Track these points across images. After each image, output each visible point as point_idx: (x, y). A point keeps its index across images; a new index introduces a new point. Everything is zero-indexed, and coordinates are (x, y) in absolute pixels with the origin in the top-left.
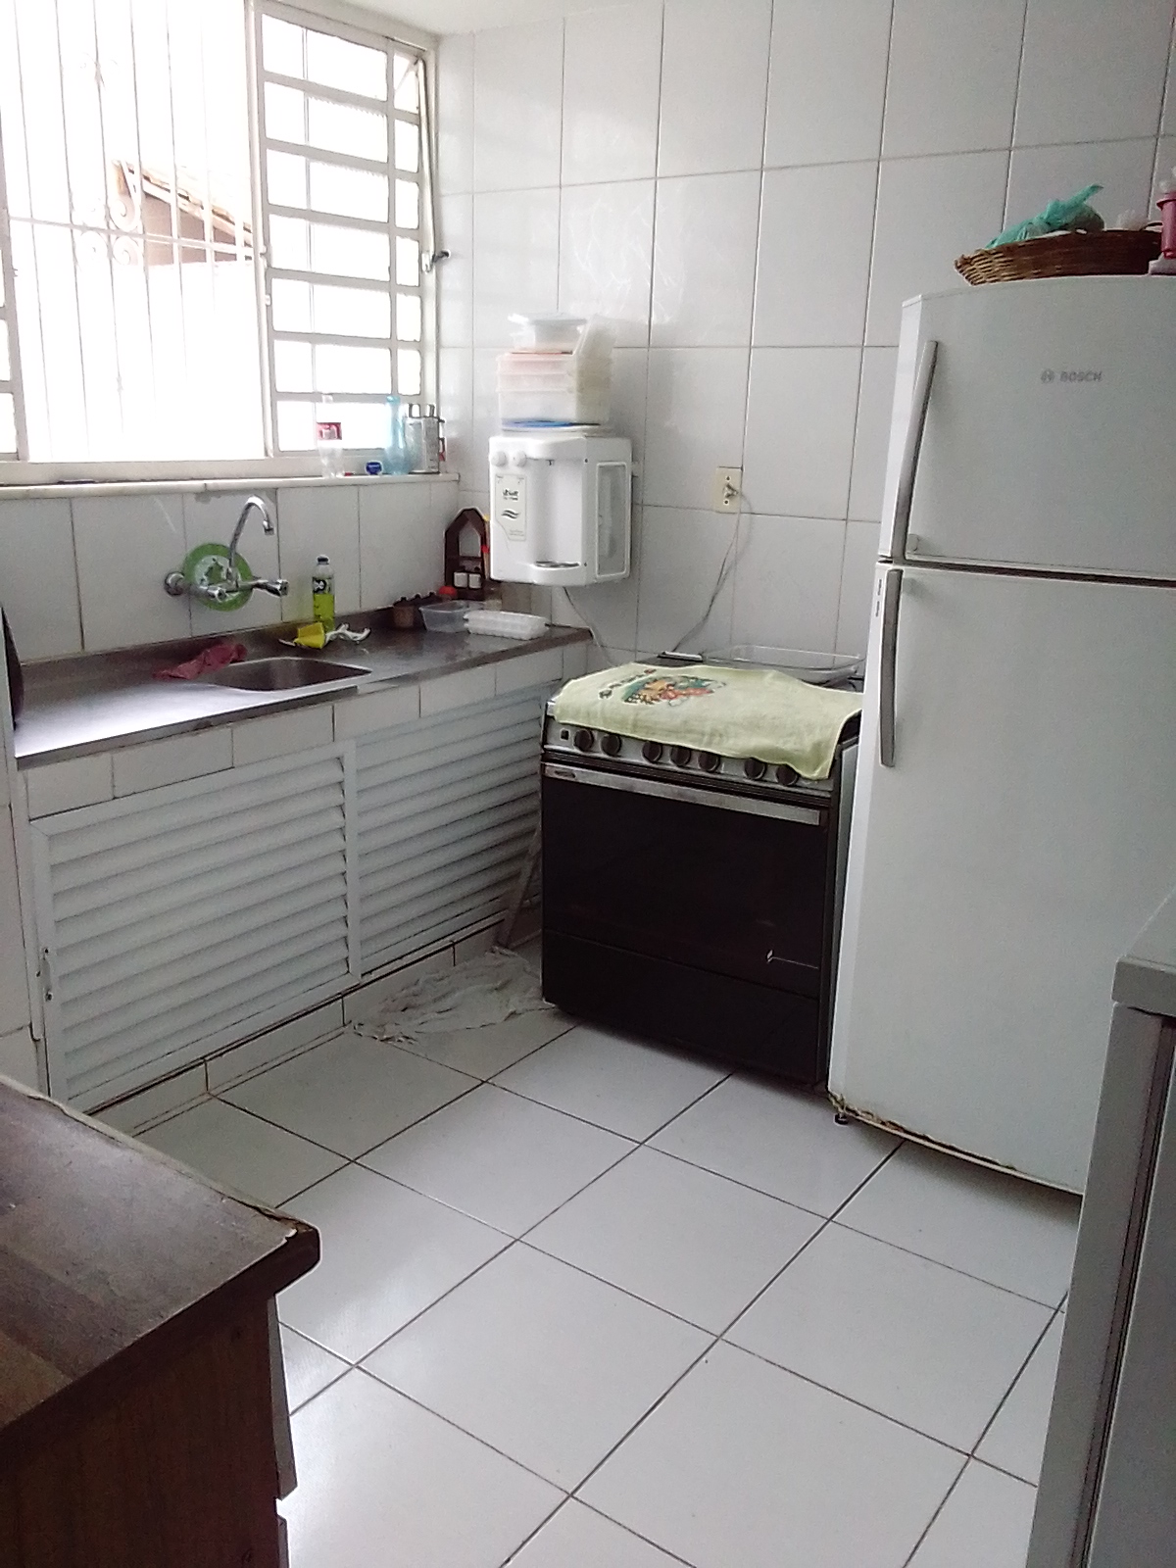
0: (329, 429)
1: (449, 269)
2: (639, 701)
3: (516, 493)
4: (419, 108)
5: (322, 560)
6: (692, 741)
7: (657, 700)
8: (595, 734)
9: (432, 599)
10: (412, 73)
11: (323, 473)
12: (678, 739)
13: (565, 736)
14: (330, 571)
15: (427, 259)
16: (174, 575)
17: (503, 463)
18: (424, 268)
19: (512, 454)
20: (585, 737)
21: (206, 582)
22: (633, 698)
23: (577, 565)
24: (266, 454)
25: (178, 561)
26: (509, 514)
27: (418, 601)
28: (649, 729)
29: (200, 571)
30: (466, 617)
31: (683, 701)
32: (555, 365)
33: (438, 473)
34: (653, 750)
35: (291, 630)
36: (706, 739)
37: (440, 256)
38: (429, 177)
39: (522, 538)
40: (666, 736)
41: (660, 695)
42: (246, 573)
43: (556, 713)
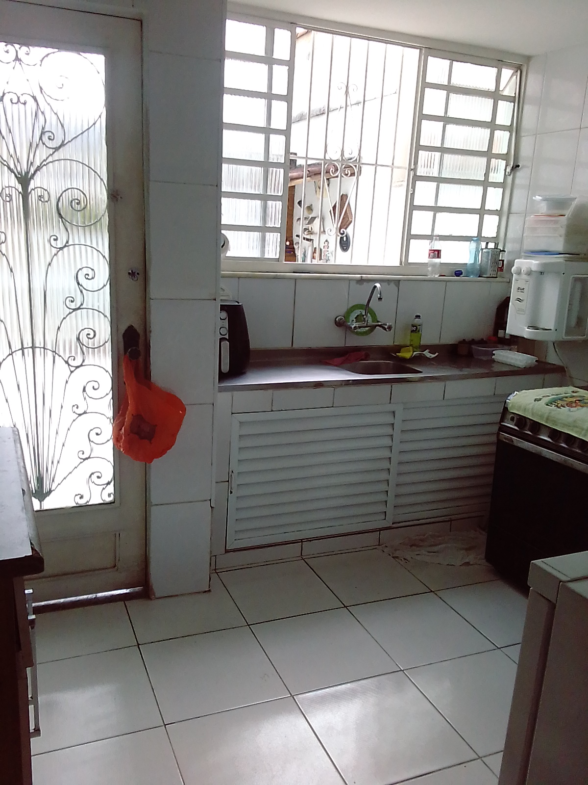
0: (433, 253)
1: (520, 174)
2: (554, 406)
3: (523, 289)
4: (515, 94)
5: (418, 317)
6: (576, 432)
7: (564, 407)
8: (528, 421)
9: (481, 342)
10: (515, 77)
11: (428, 274)
12: (568, 430)
13: (512, 419)
14: (421, 322)
15: (508, 170)
16: (339, 317)
17: (519, 273)
18: (507, 173)
19: (524, 269)
20: (521, 421)
21: (355, 321)
22: (551, 404)
23: (550, 330)
24: (401, 264)
25: (342, 311)
26: (519, 300)
27: (473, 342)
28: (555, 422)
29: (353, 316)
30: (494, 352)
31: (578, 409)
32: (556, 222)
33: (496, 277)
34: (555, 434)
35: (398, 348)
36: (583, 432)
37: (516, 167)
38: (516, 129)
39: (524, 313)
40: (563, 427)
41: (567, 404)
42: (375, 319)
43: (509, 407)
